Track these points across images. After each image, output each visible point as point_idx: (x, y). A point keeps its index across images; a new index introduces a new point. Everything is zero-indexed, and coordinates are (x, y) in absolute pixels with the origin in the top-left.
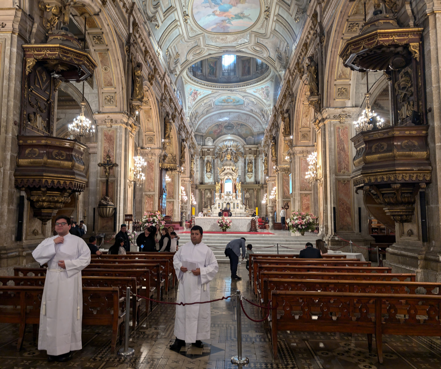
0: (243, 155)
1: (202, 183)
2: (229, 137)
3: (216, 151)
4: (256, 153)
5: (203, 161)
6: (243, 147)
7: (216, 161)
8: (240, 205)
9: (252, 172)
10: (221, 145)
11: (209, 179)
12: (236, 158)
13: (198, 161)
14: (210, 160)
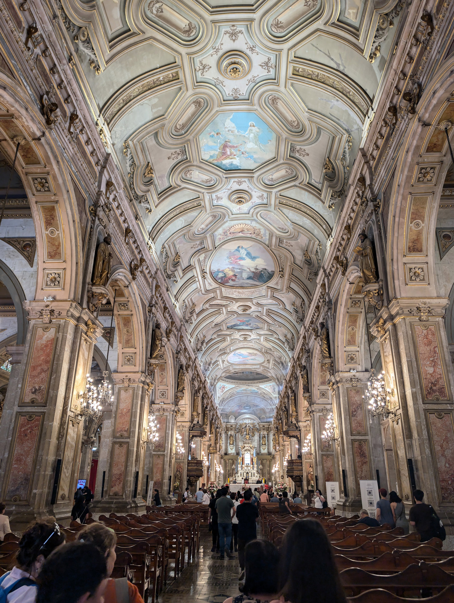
0: (258, 430)
1: (226, 454)
2: (247, 416)
3: (238, 426)
4: (268, 429)
5: (227, 435)
6: (258, 424)
7: (237, 435)
8: (256, 474)
9: (265, 445)
10: (241, 422)
11: (232, 451)
12: (253, 433)
13: (223, 436)
14: (233, 434)
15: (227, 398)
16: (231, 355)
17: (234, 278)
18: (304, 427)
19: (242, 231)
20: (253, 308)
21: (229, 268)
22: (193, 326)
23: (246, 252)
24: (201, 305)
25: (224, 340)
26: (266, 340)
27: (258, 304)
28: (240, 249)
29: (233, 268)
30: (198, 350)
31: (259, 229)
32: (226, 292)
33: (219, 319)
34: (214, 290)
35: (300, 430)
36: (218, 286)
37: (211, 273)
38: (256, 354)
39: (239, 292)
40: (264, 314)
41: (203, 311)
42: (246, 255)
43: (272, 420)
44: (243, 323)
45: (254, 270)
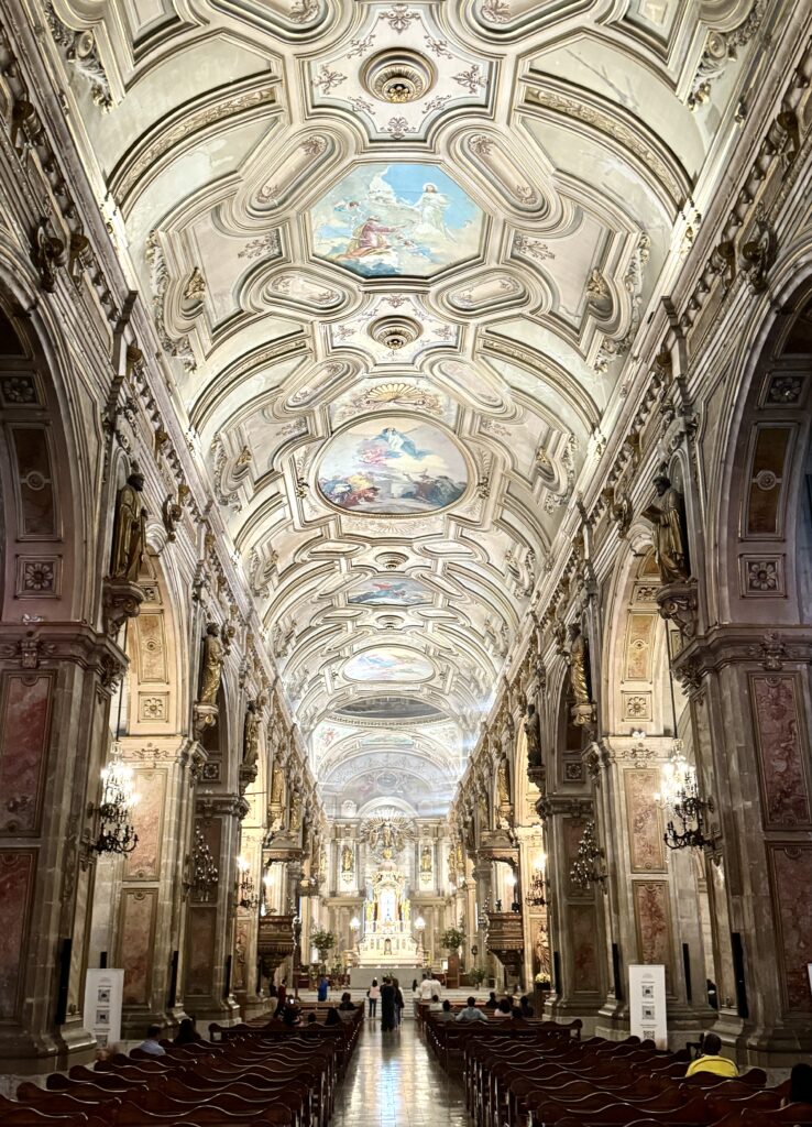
0: (412, 835)
2: (387, 801)
3: (363, 827)
4: (437, 833)
6: (413, 820)
9: (429, 870)
11: (348, 887)
12: (400, 843)
13: (328, 848)
14: (350, 847)
15: (338, 759)
16: (354, 661)
17: (371, 495)
18: (528, 837)
19: (395, 399)
20: (413, 560)
21: (360, 474)
22: (269, 602)
23: (401, 442)
24: (291, 555)
25: (339, 628)
26: (442, 629)
27: (426, 552)
28: (389, 434)
29: (371, 473)
30: (279, 655)
31: (436, 396)
32: (350, 524)
33: (329, 583)
34: (322, 522)
35: (518, 846)
36: (331, 512)
37: (318, 485)
38: (413, 660)
39: (380, 525)
40: (439, 572)
41: (293, 567)
42: (402, 447)
43: (446, 811)
44: (387, 590)
45: (420, 480)
